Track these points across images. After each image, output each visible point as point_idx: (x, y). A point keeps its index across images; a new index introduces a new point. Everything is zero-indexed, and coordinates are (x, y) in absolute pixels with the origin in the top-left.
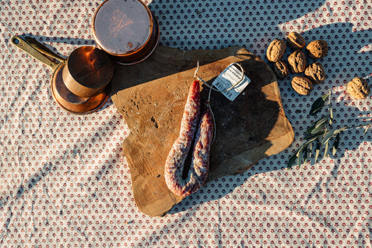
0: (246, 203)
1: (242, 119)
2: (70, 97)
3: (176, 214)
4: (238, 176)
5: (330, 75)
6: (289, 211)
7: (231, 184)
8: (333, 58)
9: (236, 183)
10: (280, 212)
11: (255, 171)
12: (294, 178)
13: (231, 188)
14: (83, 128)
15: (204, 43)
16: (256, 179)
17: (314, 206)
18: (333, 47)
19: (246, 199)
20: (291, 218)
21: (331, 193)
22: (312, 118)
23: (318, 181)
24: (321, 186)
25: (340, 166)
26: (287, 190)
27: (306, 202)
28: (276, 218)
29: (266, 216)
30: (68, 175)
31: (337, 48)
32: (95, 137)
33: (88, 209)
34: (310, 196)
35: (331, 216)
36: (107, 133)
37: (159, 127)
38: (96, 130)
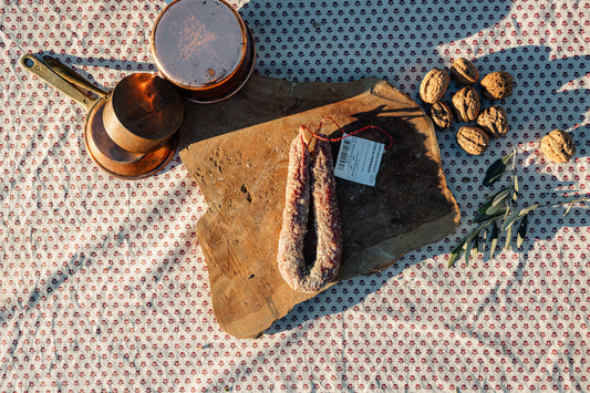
0: (384, 318)
1: (382, 191)
2: (115, 152)
3: (278, 335)
4: (373, 277)
5: (515, 126)
6: (450, 331)
7: (362, 289)
8: (520, 100)
9: (370, 287)
10: (435, 333)
11: (399, 270)
12: (458, 281)
13: (361, 294)
14: (134, 201)
15: (324, 71)
16: (401, 282)
17: (487, 324)
18: (520, 82)
19: (384, 313)
20: (452, 341)
21: (513, 305)
22: (486, 190)
23: (493, 285)
24: (499, 294)
25: (528, 263)
26: (447, 298)
27: (476, 318)
28: (429, 341)
29: (414, 338)
30: (110, 273)
31: (525, 84)
32: (153, 215)
33: (141, 326)
34: (481, 309)
35: (512, 339)
36: (172, 208)
37: (253, 201)
38: (155, 204)
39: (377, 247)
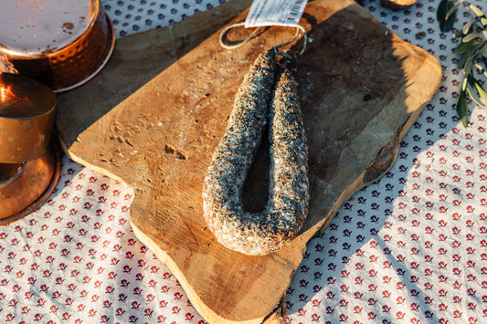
0: (429, 216)
1: (333, 76)
4: (385, 181)
7: (380, 200)
9: (388, 194)
11: (410, 158)
13: (384, 206)
14: (33, 242)
16: (421, 170)
19: (424, 211)
22: (449, 35)
32: (66, 245)
36: (89, 227)
37: (187, 157)
38: (64, 231)
39: (366, 132)
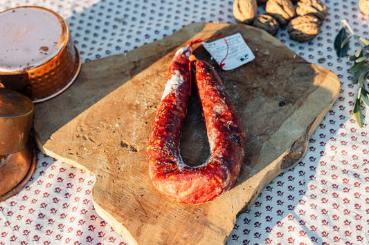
0: (335, 195)
1: (255, 88)
7: (295, 184)
11: (318, 151)
13: (298, 188)
14: (13, 219)
22: (344, 59)
32: (40, 221)
36: (58, 207)
37: (138, 150)
38: (38, 210)
39: (282, 129)
